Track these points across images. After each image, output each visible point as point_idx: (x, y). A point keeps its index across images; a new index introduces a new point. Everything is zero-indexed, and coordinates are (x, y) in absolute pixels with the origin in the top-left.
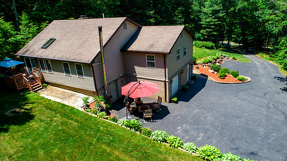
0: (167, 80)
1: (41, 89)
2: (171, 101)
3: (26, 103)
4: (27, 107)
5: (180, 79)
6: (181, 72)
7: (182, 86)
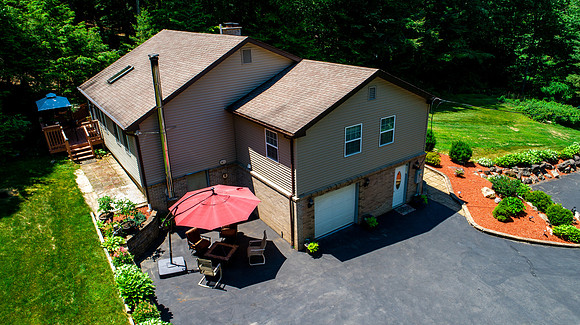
0: (295, 198)
1: (89, 158)
2: (303, 249)
3: (38, 182)
4: (29, 190)
5: (358, 199)
6: (363, 183)
7: (363, 217)
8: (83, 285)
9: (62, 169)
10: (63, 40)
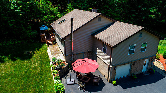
0: (110, 66)
1: (51, 44)
2: (111, 82)
3: (38, 50)
4: (35, 52)
5: (131, 68)
6: (133, 63)
7: (132, 74)
8: (45, 84)
9: (44, 47)
10: (48, 11)
